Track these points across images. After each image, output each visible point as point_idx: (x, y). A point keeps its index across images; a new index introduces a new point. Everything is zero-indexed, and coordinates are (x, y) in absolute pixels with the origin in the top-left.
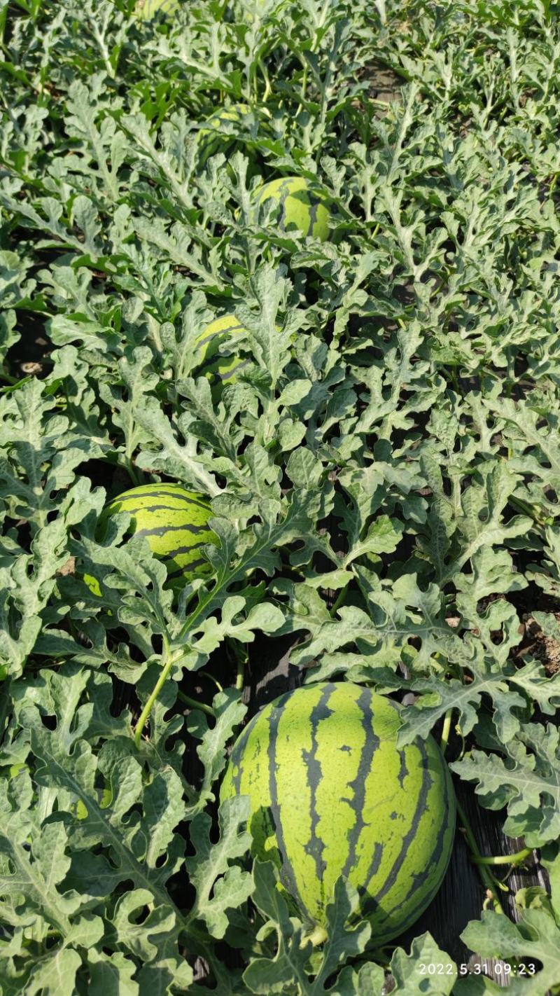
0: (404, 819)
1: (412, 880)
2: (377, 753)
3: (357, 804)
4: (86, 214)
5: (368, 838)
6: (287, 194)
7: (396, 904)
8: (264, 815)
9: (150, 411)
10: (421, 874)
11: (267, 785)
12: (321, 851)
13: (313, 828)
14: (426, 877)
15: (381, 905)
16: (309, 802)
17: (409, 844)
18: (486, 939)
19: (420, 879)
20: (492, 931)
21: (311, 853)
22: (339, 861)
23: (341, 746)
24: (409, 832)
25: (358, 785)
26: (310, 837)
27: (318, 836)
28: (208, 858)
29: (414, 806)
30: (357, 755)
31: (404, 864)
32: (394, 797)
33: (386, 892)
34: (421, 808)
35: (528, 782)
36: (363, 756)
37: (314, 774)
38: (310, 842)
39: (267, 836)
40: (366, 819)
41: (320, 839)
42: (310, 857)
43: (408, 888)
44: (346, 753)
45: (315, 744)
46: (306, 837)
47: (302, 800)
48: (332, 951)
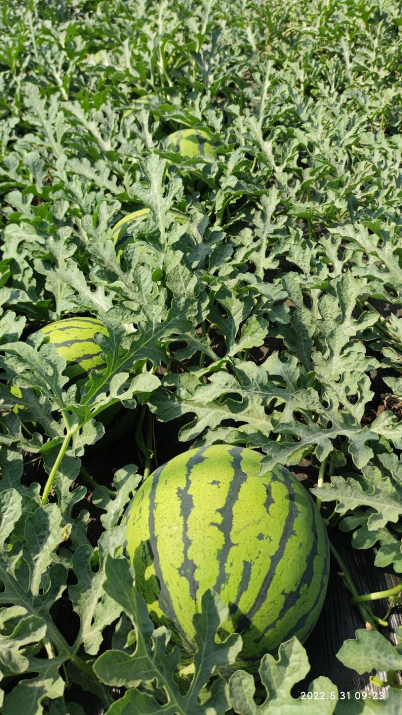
0: (271, 540)
1: (282, 599)
2: (244, 486)
3: (225, 527)
4: (36, 164)
5: (236, 557)
6: (181, 137)
7: (270, 622)
8: (144, 548)
9: (69, 270)
10: (291, 593)
11: (147, 522)
12: (193, 571)
13: (185, 552)
14: (298, 597)
15: (254, 623)
16: (181, 529)
17: (277, 563)
18: (363, 657)
19: (291, 598)
20: (367, 650)
21: (185, 575)
22: (210, 580)
23: (211, 481)
24: (277, 552)
25: (226, 512)
26: (183, 560)
27: (190, 558)
28: (90, 587)
29: (281, 530)
30: (225, 488)
31: (274, 581)
32: (260, 520)
33: (258, 609)
34: (288, 532)
35: (388, 506)
36: (230, 488)
37: (187, 505)
38: (183, 565)
39: (147, 566)
40: (234, 539)
41: (192, 561)
42: (184, 579)
43: (280, 606)
44: (215, 486)
45: (189, 482)
46: (179, 562)
47: (175, 528)
48: (205, 665)
